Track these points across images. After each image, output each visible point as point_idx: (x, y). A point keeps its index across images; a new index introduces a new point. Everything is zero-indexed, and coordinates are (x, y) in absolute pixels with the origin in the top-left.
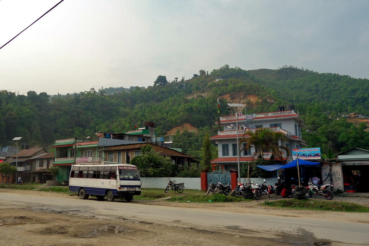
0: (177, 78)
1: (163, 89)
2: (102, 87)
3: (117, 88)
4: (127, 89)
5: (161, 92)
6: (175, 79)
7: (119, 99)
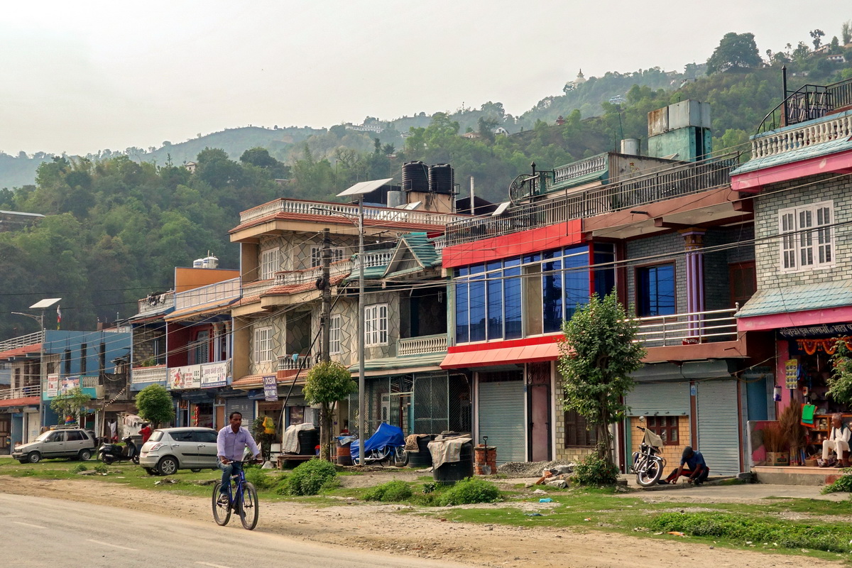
0: (821, 33)
1: (733, 90)
2: (581, 75)
3: (635, 73)
4: (675, 75)
5: (725, 103)
6: (812, 35)
7: (550, 146)
